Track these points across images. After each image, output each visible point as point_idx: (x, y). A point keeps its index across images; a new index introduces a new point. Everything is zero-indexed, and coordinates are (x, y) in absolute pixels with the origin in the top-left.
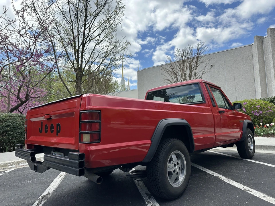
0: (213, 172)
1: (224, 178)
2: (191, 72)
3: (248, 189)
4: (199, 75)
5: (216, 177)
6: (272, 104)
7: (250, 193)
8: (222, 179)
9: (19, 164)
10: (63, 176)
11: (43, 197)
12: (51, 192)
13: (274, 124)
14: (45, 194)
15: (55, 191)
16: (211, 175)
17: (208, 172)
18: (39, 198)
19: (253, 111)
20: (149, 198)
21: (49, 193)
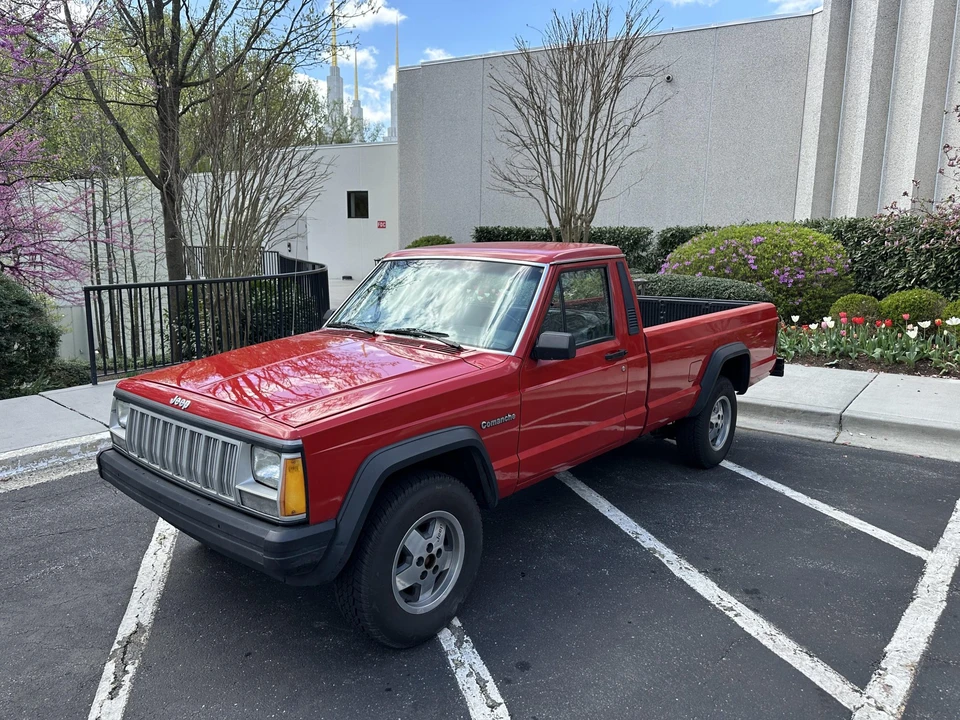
0: (640, 530)
1: (668, 556)
2: (595, 111)
3: (730, 605)
4: (621, 125)
5: (649, 553)
6: (840, 246)
7: (736, 619)
8: (664, 561)
10: (169, 543)
11: (125, 647)
12: (146, 620)
13: (831, 324)
14: (126, 628)
15: (158, 617)
16: (632, 543)
17: (624, 527)
18: (113, 649)
19: (778, 267)
20: (459, 644)
21: (139, 625)
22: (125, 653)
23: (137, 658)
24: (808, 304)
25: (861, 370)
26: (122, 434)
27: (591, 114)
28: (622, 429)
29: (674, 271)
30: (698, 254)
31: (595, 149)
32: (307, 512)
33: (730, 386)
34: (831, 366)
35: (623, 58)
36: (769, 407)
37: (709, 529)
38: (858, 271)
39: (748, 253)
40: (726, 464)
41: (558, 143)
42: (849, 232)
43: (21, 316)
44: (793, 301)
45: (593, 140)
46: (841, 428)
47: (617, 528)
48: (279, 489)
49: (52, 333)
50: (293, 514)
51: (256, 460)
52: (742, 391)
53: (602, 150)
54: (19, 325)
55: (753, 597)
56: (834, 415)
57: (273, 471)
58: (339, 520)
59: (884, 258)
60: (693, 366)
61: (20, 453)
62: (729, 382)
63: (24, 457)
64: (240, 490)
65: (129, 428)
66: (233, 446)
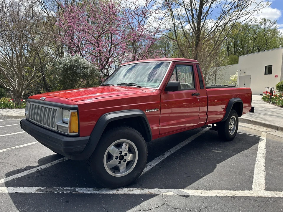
26: (28, 113)
32: (79, 132)
48: (68, 124)
50: (73, 132)
51: (64, 114)
52: (240, 116)
62: (236, 112)
64: (57, 125)
66: (56, 110)
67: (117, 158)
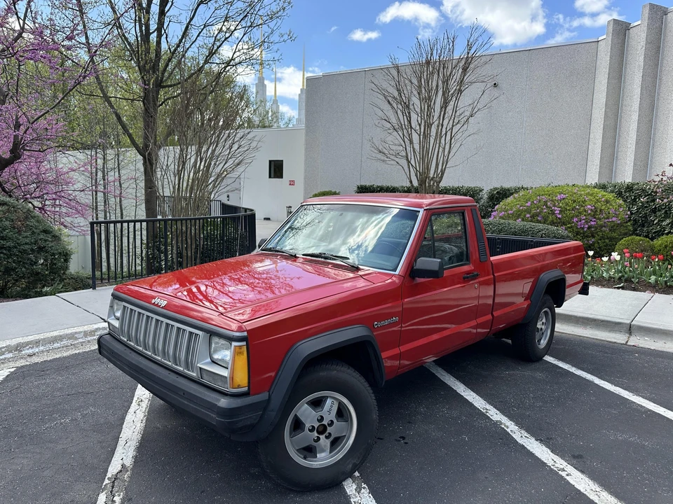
0: (488, 407)
1: (511, 427)
2: (444, 106)
3: (562, 467)
4: (463, 115)
5: (497, 424)
6: (621, 202)
7: (568, 478)
8: (509, 430)
9: (21, 351)
10: (145, 404)
11: (113, 482)
12: (129, 462)
13: (618, 258)
14: (114, 468)
15: (137, 460)
16: (483, 416)
17: (476, 404)
18: (104, 484)
19: (577, 216)
20: (359, 490)
21: (123, 466)
22: (113, 487)
23: (122, 491)
24: (598, 243)
25: (641, 291)
26: (116, 324)
27: (441, 108)
28: (475, 331)
29: (501, 217)
30: (518, 206)
31: (444, 132)
32: (249, 386)
33: (551, 301)
34: (618, 288)
35: (465, 70)
36: (576, 317)
37: (540, 407)
38: (635, 220)
39: (554, 206)
40: (548, 358)
41: (418, 128)
42: (627, 192)
43: (46, 241)
44: (588, 241)
45: (442, 125)
46: (630, 334)
47: (471, 405)
48: (229, 368)
49: (66, 253)
50: (239, 387)
51: (213, 345)
52: (560, 305)
53: (449, 134)
54: (44, 247)
55: (578, 460)
56: (625, 324)
57: (225, 354)
58: (271, 393)
59: (654, 211)
60: (524, 286)
61: (41, 336)
62: (550, 298)
63: (44, 339)
64: (200, 368)
65: (121, 319)
66: (197, 335)
67: (312, 430)
